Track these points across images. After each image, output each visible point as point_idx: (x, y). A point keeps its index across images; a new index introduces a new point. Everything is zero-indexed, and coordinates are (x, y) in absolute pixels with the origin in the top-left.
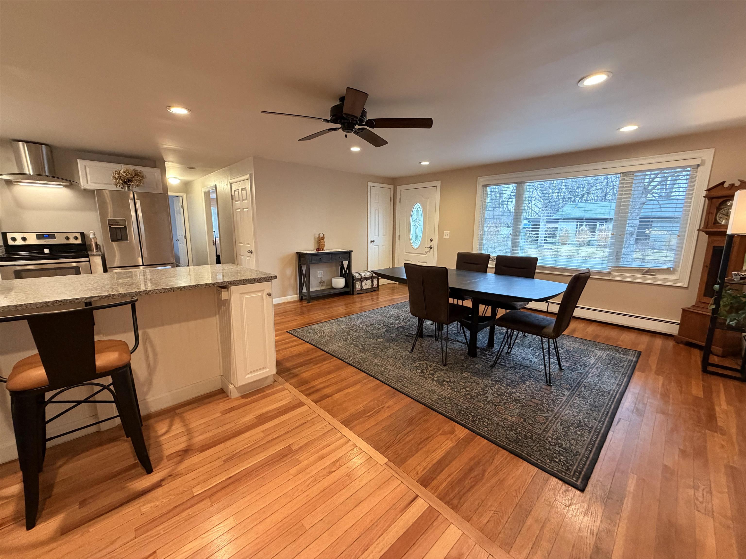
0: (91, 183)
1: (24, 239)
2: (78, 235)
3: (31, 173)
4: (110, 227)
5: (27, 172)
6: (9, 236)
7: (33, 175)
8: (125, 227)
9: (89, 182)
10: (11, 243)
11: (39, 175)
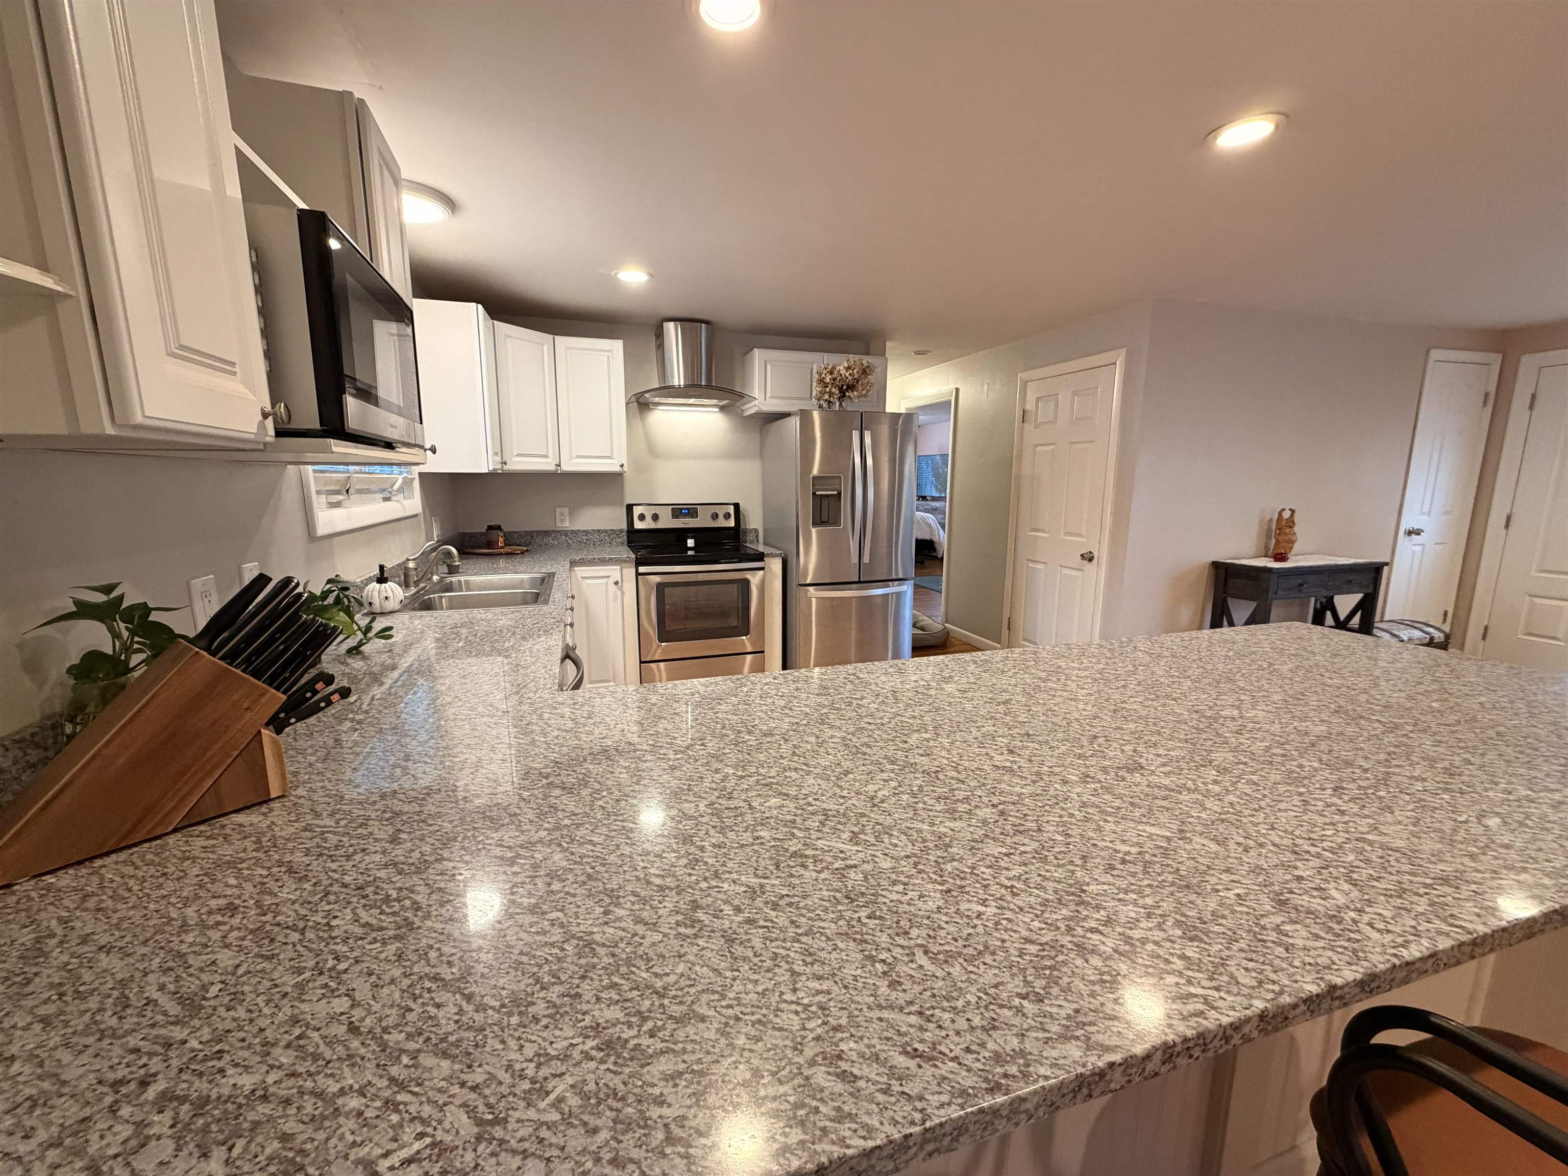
0: (771, 397)
1: (655, 517)
2: (731, 509)
3: (682, 383)
4: (814, 494)
5: (676, 383)
6: (637, 511)
7: (686, 386)
8: (840, 494)
9: (768, 395)
10: (638, 525)
11: (693, 386)
